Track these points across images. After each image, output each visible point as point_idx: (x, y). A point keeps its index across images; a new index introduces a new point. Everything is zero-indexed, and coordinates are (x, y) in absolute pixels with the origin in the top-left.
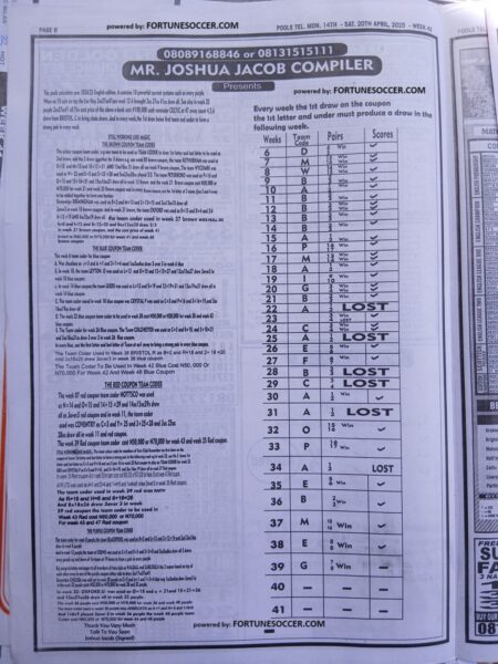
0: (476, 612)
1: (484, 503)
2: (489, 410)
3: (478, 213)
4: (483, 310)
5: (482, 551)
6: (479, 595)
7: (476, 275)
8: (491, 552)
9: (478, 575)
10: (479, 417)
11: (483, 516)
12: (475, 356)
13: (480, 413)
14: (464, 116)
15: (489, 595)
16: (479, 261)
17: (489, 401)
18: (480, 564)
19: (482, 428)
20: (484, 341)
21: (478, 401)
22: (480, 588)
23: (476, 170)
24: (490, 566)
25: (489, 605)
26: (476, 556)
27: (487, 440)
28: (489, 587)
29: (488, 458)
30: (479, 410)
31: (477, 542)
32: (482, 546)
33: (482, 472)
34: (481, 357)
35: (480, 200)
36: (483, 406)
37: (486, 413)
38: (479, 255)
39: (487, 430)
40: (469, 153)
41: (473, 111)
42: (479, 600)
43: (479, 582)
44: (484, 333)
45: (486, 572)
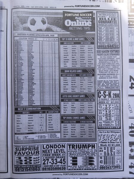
0: (15, 165)
1: (16, 136)
2: (18, 110)
3: (16, 57)
4: (17, 83)
5: (16, 149)
6: (15, 161)
7: (15, 74)
8: (18, 149)
9: (15, 155)
10: (15, 112)
11: (16, 139)
12: (14, 96)
13: (16, 111)
14: (13, 30)
15: (18, 161)
16: (16, 70)
17: (18, 108)
18: (15, 152)
19: (16, 115)
20: (17, 92)
21: (15, 108)
22: (16, 159)
23: (16, 45)
24: (18, 153)
25: (18, 163)
26: (14, 150)
27: (17, 118)
28: (18, 159)
29: (17, 123)
30: (15, 110)
31: (15, 146)
32: (16, 147)
33: (16, 127)
34: (16, 96)
35: (16, 53)
36: (16, 109)
37: (17, 111)
38: (16, 68)
39: (17, 116)
40: (14, 40)
41: (15, 29)
42: (15, 162)
43: (15, 157)
44: (17, 89)
45: (17, 154)
